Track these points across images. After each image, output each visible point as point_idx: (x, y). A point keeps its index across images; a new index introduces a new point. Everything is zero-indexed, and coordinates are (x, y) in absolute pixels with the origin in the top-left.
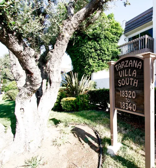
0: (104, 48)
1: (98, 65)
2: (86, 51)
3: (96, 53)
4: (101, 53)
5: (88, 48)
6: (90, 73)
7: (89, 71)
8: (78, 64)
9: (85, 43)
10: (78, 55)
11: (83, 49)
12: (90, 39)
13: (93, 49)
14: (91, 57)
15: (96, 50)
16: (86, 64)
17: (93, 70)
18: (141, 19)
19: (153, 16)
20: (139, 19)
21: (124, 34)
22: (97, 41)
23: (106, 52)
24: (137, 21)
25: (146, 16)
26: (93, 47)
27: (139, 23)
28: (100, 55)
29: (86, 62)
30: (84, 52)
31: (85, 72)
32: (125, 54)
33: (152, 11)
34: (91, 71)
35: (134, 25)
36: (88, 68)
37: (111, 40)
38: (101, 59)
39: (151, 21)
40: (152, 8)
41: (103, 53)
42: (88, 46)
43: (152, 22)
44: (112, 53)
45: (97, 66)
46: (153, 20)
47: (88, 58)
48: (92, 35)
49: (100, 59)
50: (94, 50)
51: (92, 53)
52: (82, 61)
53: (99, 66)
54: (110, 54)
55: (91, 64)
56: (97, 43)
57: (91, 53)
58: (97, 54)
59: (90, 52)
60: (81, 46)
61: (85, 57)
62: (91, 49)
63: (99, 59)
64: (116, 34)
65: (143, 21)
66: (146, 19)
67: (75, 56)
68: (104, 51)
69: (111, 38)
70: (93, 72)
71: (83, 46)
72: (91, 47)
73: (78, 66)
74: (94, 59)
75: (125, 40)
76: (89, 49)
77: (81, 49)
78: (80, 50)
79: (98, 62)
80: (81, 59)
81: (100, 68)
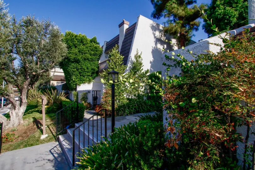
7: (74, 85)
9: (70, 65)
12: (73, 62)
14: (74, 74)
15: (77, 70)
16: (72, 80)
19: (119, 41)
20: (113, 42)
21: (104, 53)
23: (85, 70)
28: (81, 73)
29: (71, 78)
30: (70, 71)
31: (71, 85)
33: (119, 37)
36: (73, 82)
38: (83, 75)
40: (119, 35)
42: (72, 67)
43: (119, 46)
44: (92, 70)
45: (79, 81)
47: (72, 75)
48: (73, 59)
52: (69, 78)
53: (81, 80)
54: (90, 71)
56: (78, 64)
58: (78, 72)
59: (73, 71)
60: (68, 67)
61: (70, 74)
62: (74, 68)
64: (95, 55)
68: (84, 69)
69: (91, 59)
70: (76, 85)
74: (76, 76)
75: (106, 57)
78: (68, 69)
79: (80, 78)
81: (82, 82)
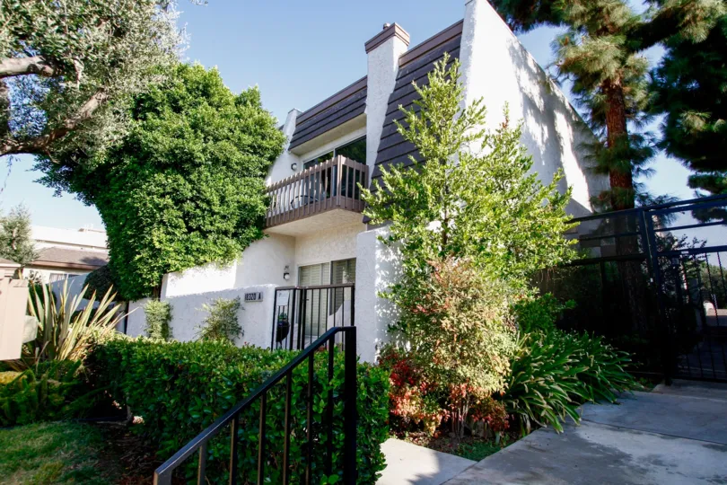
0: (208, 194)
1: (187, 248)
2: (145, 204)
3: (180, 209)
4: (198, 211)
5: (153, 194)
6: (156, 274)
7: (152, 270)
8: (120, 245)
9: (145, 178)
10: (122, 216)
11: (136, 196)
12: (161, 167)
13: (168, 196)
14: (162, 222)
15: (179, 202)
16: (145, 246)
17: (168, 266)
18: (337, 107)
19: (368, 101)
21: (289, 149)
22: (186, 174)
23: (213, 208)
24: (326, 112)
25: (349, 99)
26: (168, 189)
27: (330, 119)
28: (195, 216)
29: (143, 238)
30: (138, 205)
31: (139, 272)
32: (282, 211)
33: (366, 86)
34: (159, 268)
35: (318, 125)
36: (151, 257)
37: (239, 168)
38: (199, 228)
39: (362, 115)
41: (203, 211)
42: (153, 188)
43: (365, 118)
44: (239, 208)
45: (181, 252)
46: (366, 112)
47: (151, 224)
48: (167, 155)
49: (194, 230)
50: (170, 202)
51: (165, 211)
52: (132, 237)
53: (188, 251)
54: (233, 214)
55: (157, 245)
56: (185, 178)
57: (161, 210)
58: (181, 214)
59: (156, 206)
60: (133, 187)
61: (141, 222)
62: (163, 196)
63: (190, 230)
64: (256, 149)
65: (340, 114)
66: (348, 109)
67: (115, 218)
68: (209, 203)
70: (165, 272)
71: (139, 186)
72: (162, 191)
73: (120, 251)
74: (170, 229)
75: (294, 166)
76: (155, 197)
77: (132, 197)
78: (130, 200)
79: (188, 240)
80: (131, 228)
81: (193, 259)
